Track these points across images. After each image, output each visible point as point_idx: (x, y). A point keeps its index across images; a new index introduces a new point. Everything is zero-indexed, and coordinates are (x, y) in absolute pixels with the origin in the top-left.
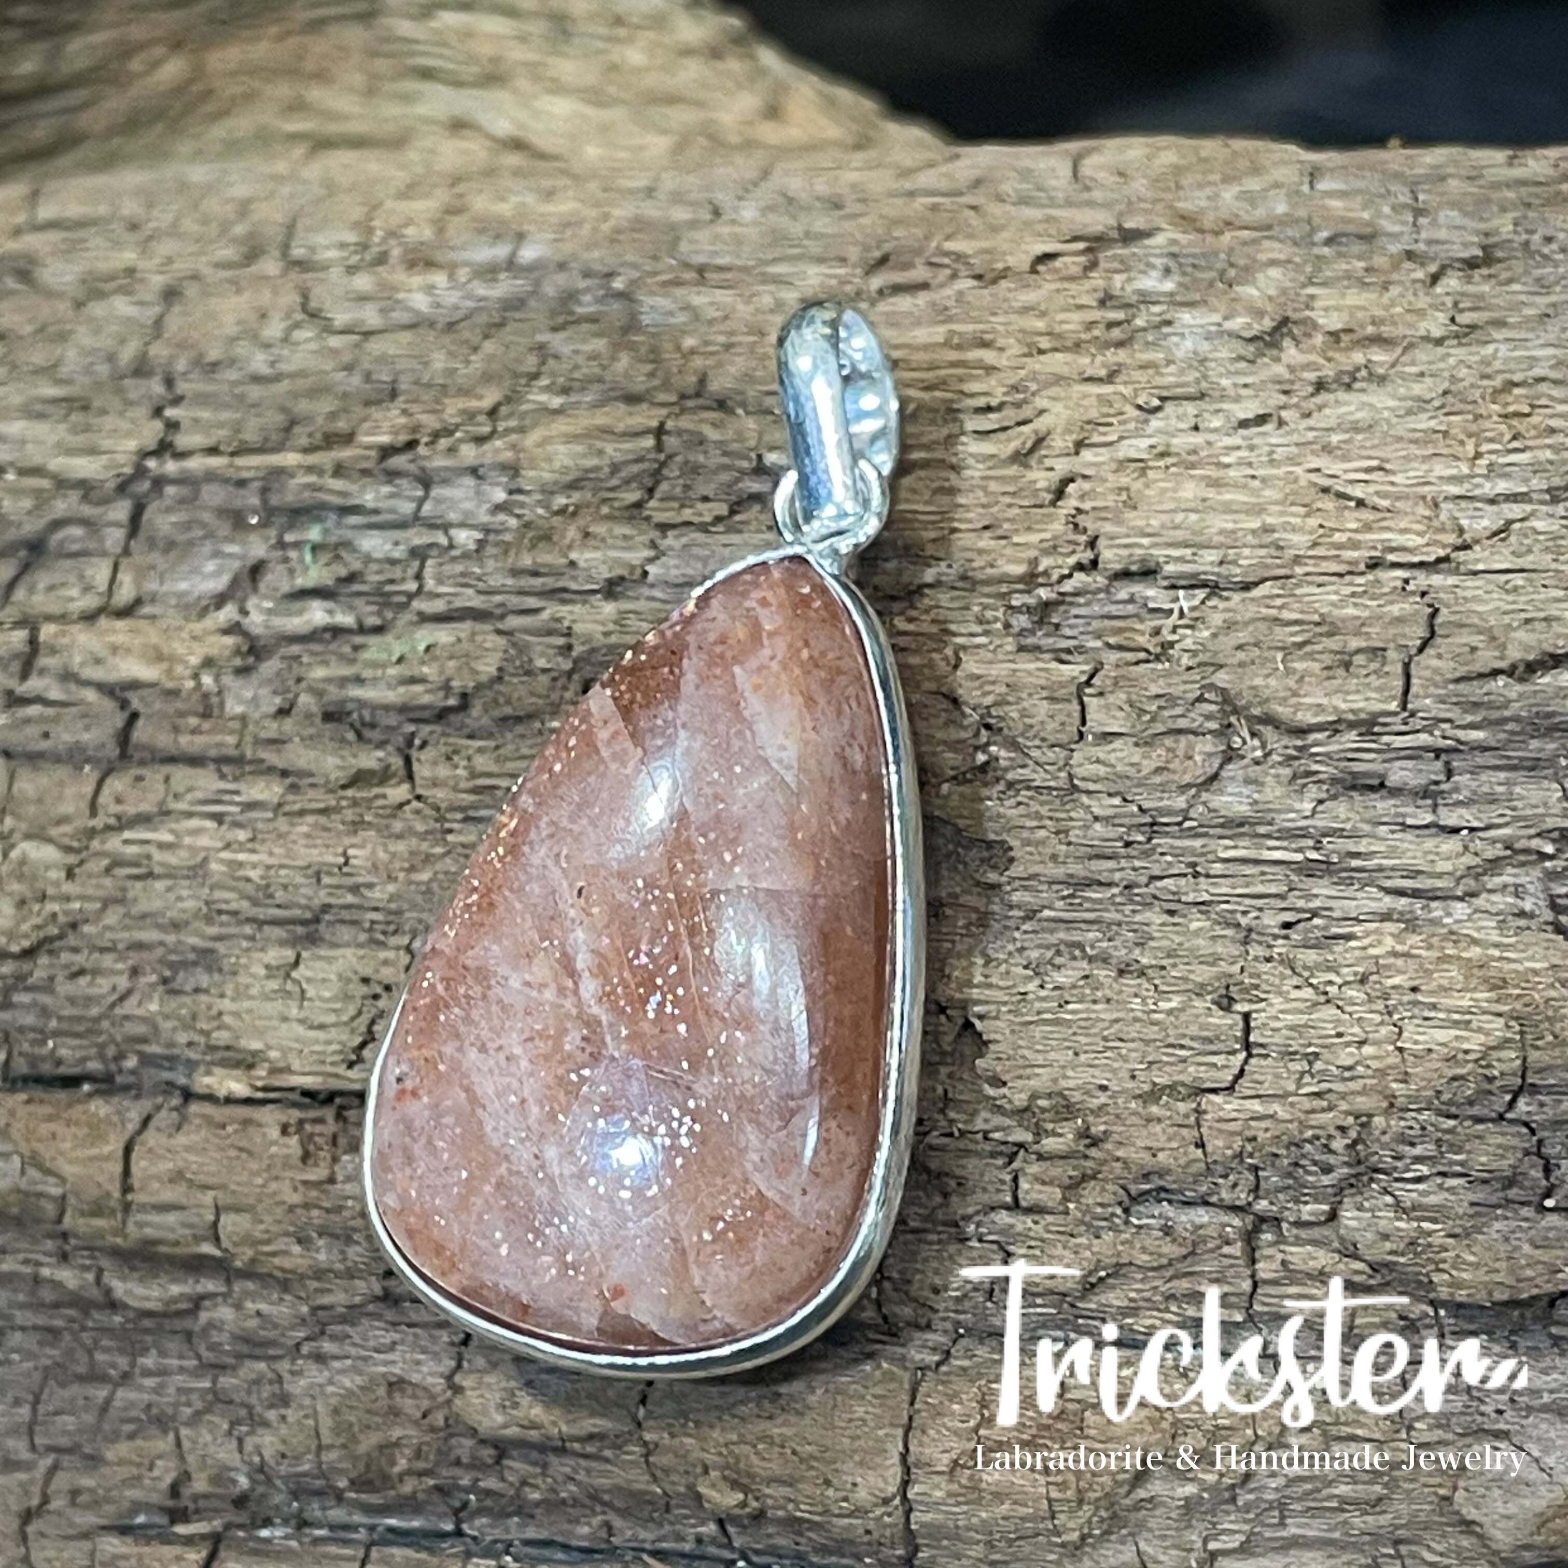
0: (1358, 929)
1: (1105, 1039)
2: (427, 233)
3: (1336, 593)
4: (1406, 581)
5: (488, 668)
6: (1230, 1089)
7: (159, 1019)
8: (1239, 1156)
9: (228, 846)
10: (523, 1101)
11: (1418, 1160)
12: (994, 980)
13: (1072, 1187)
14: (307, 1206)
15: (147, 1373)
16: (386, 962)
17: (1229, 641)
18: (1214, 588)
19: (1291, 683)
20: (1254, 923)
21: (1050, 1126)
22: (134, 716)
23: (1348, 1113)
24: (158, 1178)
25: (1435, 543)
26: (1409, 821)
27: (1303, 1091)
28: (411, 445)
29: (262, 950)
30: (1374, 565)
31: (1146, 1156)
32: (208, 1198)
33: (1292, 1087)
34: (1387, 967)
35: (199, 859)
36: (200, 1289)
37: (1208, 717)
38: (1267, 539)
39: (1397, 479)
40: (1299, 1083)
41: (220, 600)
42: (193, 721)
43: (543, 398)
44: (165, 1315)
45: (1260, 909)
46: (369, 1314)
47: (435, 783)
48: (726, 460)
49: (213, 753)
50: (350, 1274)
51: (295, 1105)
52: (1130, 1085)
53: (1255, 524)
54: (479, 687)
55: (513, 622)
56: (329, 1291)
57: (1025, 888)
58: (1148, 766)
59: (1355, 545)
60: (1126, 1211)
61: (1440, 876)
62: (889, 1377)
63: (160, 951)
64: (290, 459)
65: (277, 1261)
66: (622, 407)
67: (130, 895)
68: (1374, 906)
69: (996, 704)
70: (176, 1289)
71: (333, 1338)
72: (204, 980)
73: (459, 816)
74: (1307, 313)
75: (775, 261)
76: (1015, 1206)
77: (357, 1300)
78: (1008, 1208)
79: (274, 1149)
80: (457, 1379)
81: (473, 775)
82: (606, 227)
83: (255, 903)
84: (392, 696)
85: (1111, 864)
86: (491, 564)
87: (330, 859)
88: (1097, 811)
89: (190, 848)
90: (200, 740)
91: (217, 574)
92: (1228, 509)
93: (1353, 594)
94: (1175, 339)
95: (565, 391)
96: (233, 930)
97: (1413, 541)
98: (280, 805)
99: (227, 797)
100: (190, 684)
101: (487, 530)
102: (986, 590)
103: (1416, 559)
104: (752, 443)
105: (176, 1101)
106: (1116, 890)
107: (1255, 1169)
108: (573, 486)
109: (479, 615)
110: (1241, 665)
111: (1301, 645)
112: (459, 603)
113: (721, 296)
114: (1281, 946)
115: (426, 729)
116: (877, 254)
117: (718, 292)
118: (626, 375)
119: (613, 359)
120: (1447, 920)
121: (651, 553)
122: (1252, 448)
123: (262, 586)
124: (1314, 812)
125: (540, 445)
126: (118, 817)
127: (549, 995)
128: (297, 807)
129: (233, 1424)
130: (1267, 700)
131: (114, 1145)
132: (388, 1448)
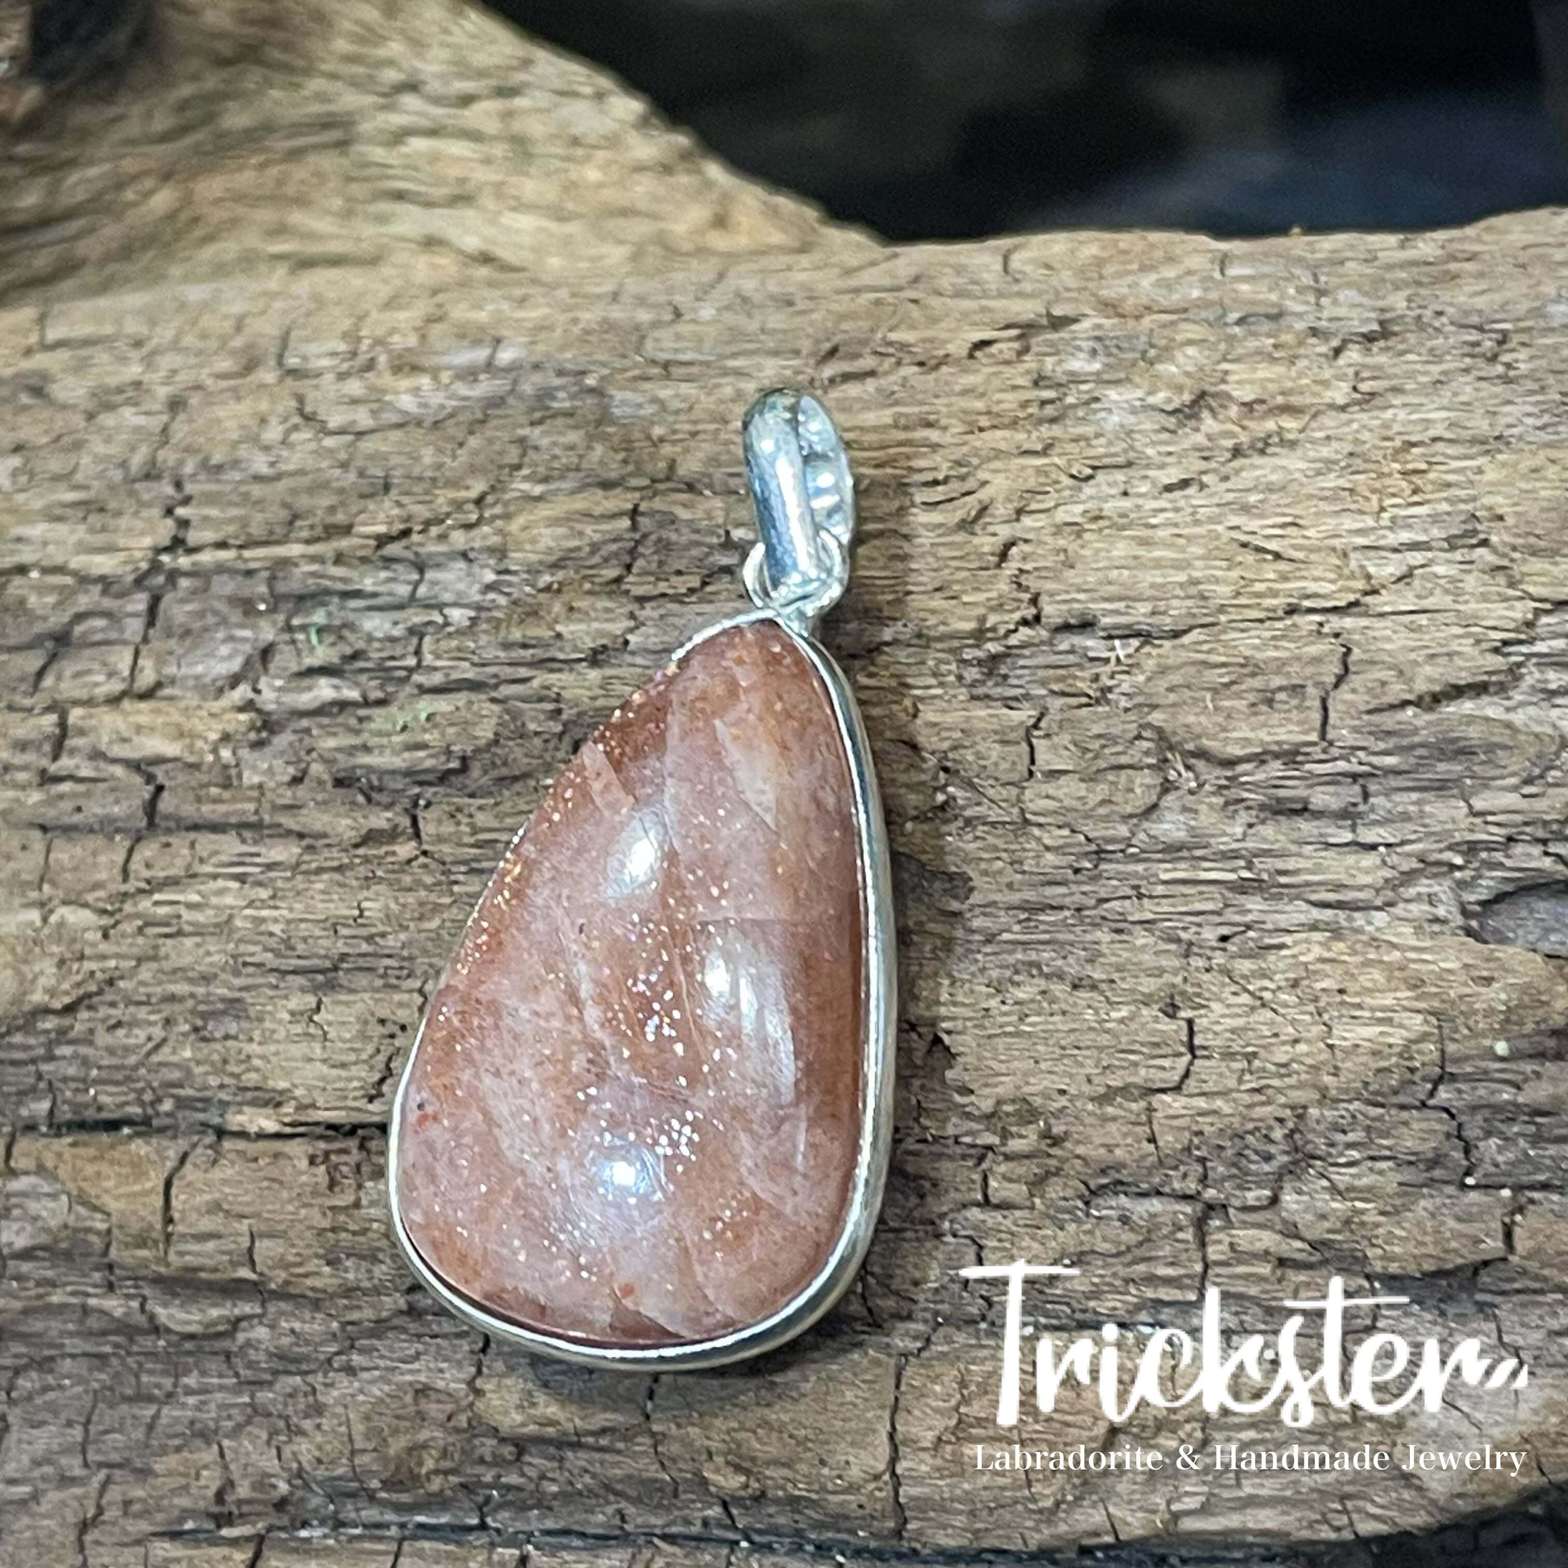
0: (1288, 939)
1: (1063, 1048)
2: (412, 341)
3: (1258, 637)
4: (1321, 624)
5: (485, 732)
6: (1177, 1089)
7: (192, 1065)
8: (1188, 1150)
9: (250, 905)
10: (535, 1120)
11: (1350, 1146)
12: (960, 998)
13: (1037, 1183)
14: (333, 1230)
15: (189, 1392)
16: (401, 1005)
17: (1162, 684)
18: (1146, 637)
19: (1220, 719)
20: (1194, 938)
21: (1014, 1129)
22: (160, 789)
23: (1284, 1106)
24: (198, 1210)
25: (1346, 589)
26: (1332, 840)
27: (1244, 1087)
28: (406, 533)
29: (286, 997)
30: (1292, 610)
31: (1102, 1151)
32: (243, 1226)
33: (1232, 1083)
34: (1315, 972)
35: (224, 918)
36: (237, 1311)
37: (1147, 753)
38: (1193, 591)
39: (1310, 533)
40: (1240, 1081)
41: (234, 681)
42: (214, 791)
43: (526, 486)
44: (206, 1337)
45: (1199, 925)
46: (395, 1328)
47: (440, 839)
48: (696, 537)
49: (233, 820)
50: (377, 1291)
51: (321, 1137)
52: (1086, 1088)
53: (1182, 577)
54: (477, 751)
55: (506, 691)
56: (359, 1308)
57: (985, 914)
58: (1093, 800)
59: (1274, 594)
60: (1087, 1203)
61: (1361, 888)
62: (877, 1363)
63: (190, 1003)
64: (295, 550)
65: (309, 1282)
66: (600, 493)
67: (162, 952)
68: (1303, 918)
69: (954, 748)
70: (215, 1313)
71: (361, 1351)
72: (233, 1027)
73: (463, 869)
74: (1223, 387)
75: (734, 355)
76: (986, 1203)
77: (385, 1314)
78: (978, 1205)
79: (304, 1178)
80: (479, 1383)
81: (475, 831)
82: (576, 330)
83: (277, 954)
84: (399, 762)
85: (1062, 890)
86: (484, 640)
87: (346, 912)
88: (1048, 841)
89: (217, 908)
90: (222, 808)
91: (230, 657)
92: (1158, 564)
93: (1274, 638)
94: (1103, 414)
95: (545, 480)
96: (261, 980)
97: (1326, 588)
98: (298, 864)
99: (248, 860)
100: (210, 758)
101: (479, 608)
102: (939, 646)
103: (1330, 604)
104: (720, 521)
105: (210, 1138)
106: (1067, 913)
107: (1202, 1160)
108: (555, 566)
109: (474, 686)
110: (1174, 705)
111: (1227, 685)
112: (455, 676)
113: (685, 388)
114: (1219, 959)
115: (429, 792)
116: (827, 346)
117: (684, 385)
118: (601, 463)
119: (589, 448)
120: (1369, 928)
121: (632, 624)
122: (1177, 510)
123: (272, 667)
124: (1245, 835)
125: (525, 528)
126: (148, 882)
127: (556, 1023)
128: (314, 865)
129: (271, 1436)
130: (1199, 737)
131: (155, 1180)
132: (416, 1449)
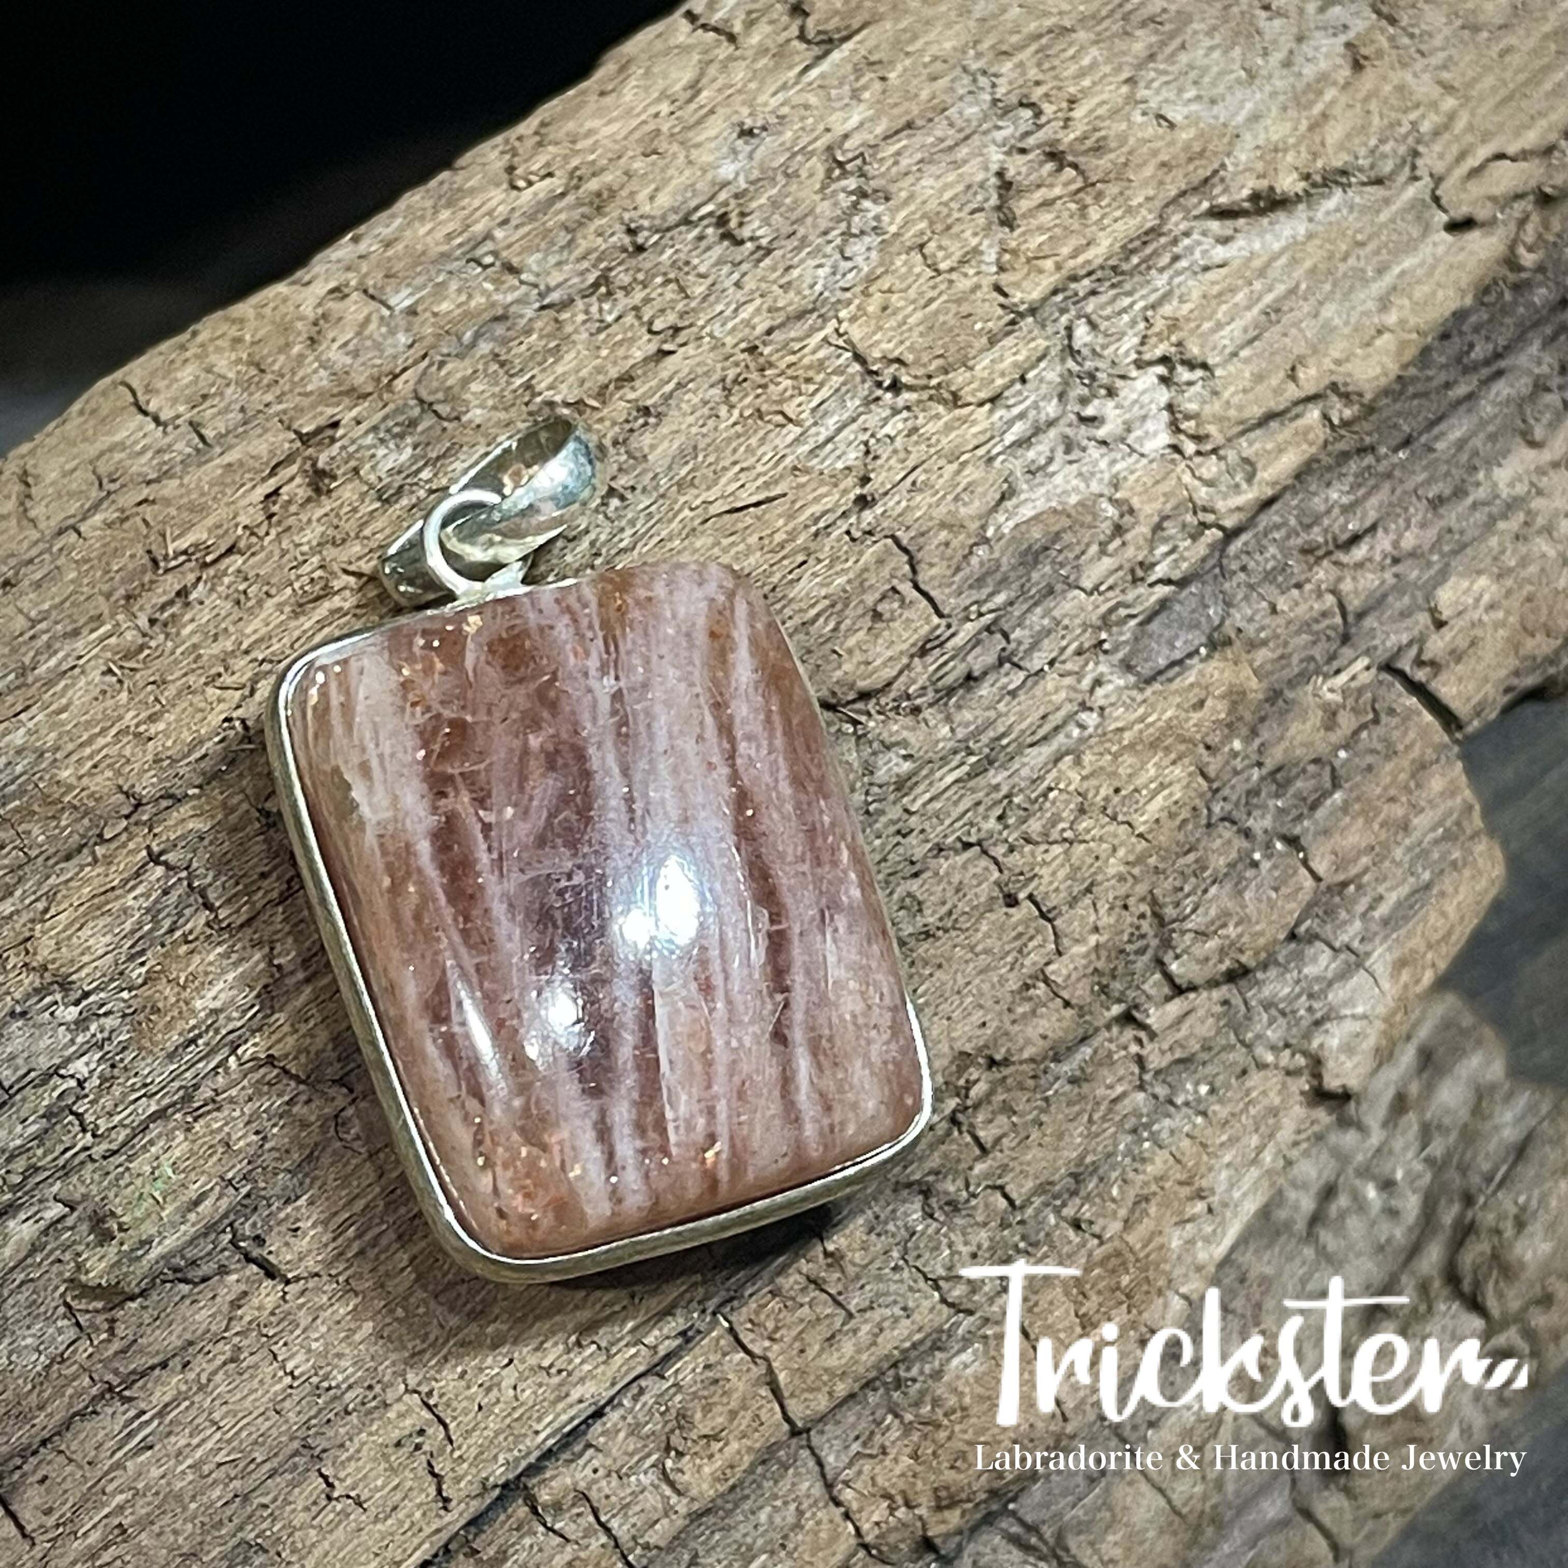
0: (1047, 782)
3: (815, 575)
4: (848, 533)
6: (1059, 953)
16: (401, 1416)
19: (858, 657)
23: (1137, 903)
25: (845, 492)
26: (1011, 687)
31: (1041, 1043)
34: (1088, 791)
45: (972, 824)
47: (300, 1258)
54: (253, 1160)
59: (794, 534)
61: (1059, 707)
68: (1042, 759)
76: (984, 1152)
87: (278, 1387)
97: (828, 502)
103: (839, 514)
114: (1011, 835)
124: (952, 730)
130: (853, 683)
